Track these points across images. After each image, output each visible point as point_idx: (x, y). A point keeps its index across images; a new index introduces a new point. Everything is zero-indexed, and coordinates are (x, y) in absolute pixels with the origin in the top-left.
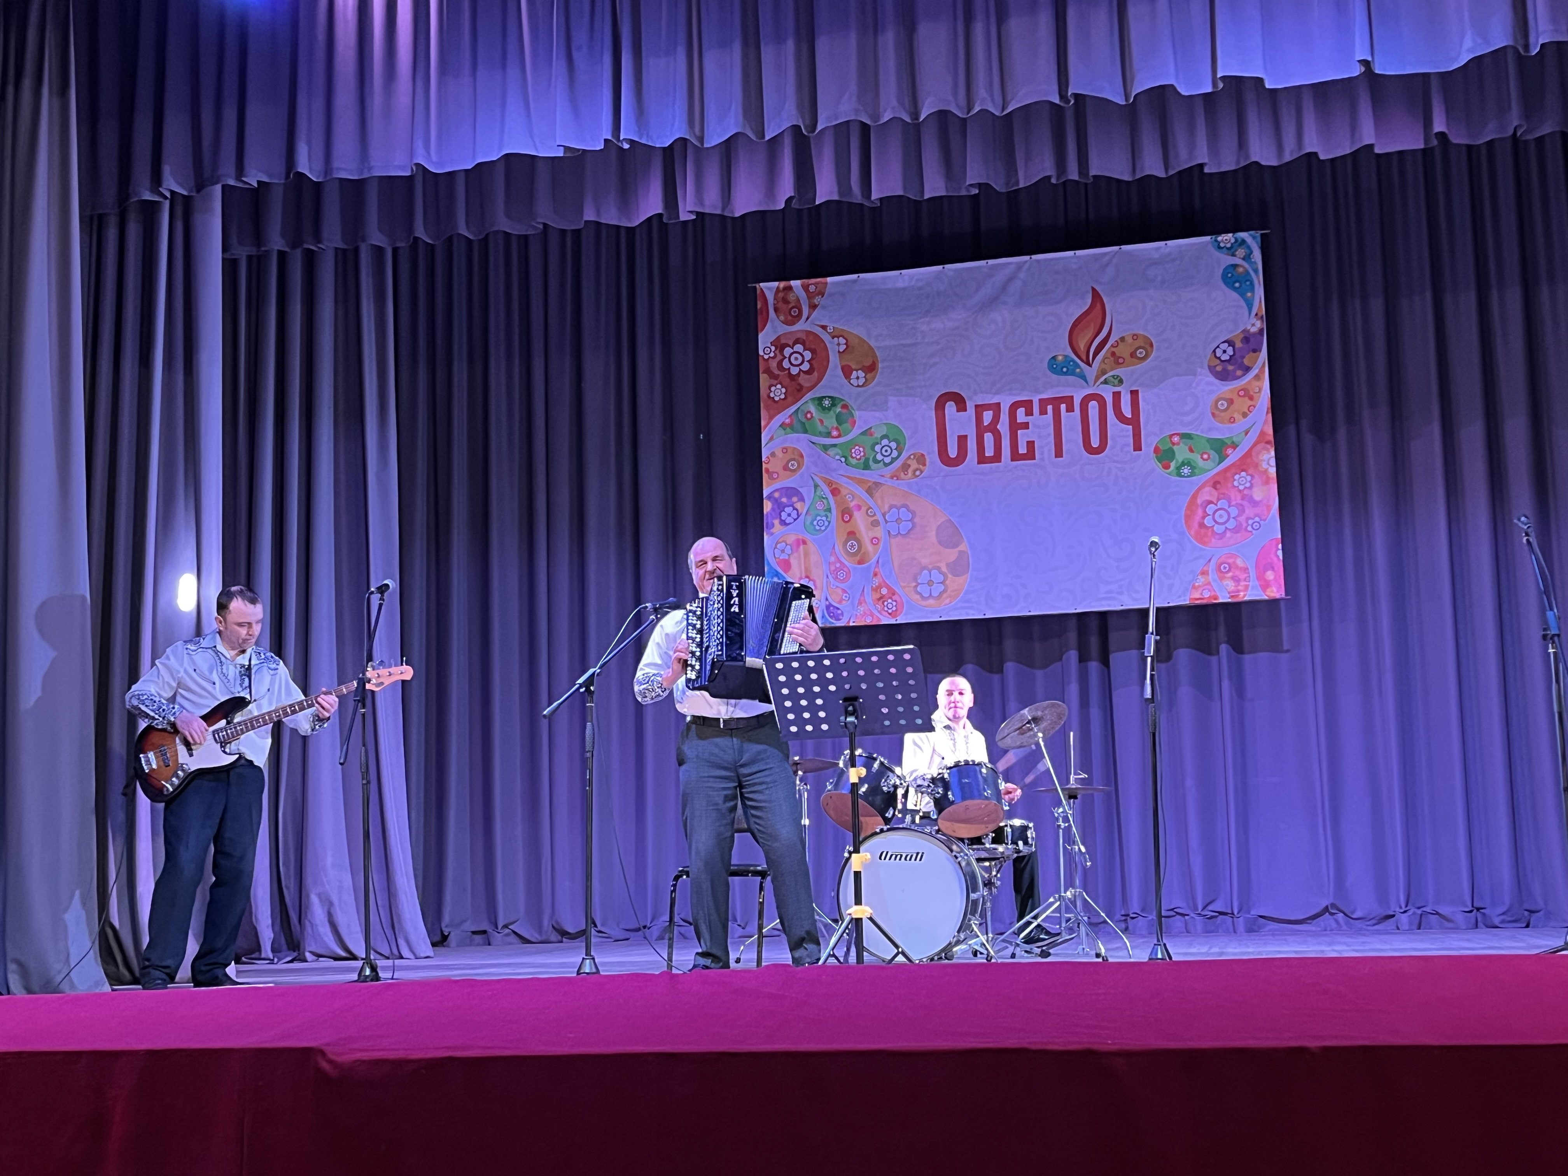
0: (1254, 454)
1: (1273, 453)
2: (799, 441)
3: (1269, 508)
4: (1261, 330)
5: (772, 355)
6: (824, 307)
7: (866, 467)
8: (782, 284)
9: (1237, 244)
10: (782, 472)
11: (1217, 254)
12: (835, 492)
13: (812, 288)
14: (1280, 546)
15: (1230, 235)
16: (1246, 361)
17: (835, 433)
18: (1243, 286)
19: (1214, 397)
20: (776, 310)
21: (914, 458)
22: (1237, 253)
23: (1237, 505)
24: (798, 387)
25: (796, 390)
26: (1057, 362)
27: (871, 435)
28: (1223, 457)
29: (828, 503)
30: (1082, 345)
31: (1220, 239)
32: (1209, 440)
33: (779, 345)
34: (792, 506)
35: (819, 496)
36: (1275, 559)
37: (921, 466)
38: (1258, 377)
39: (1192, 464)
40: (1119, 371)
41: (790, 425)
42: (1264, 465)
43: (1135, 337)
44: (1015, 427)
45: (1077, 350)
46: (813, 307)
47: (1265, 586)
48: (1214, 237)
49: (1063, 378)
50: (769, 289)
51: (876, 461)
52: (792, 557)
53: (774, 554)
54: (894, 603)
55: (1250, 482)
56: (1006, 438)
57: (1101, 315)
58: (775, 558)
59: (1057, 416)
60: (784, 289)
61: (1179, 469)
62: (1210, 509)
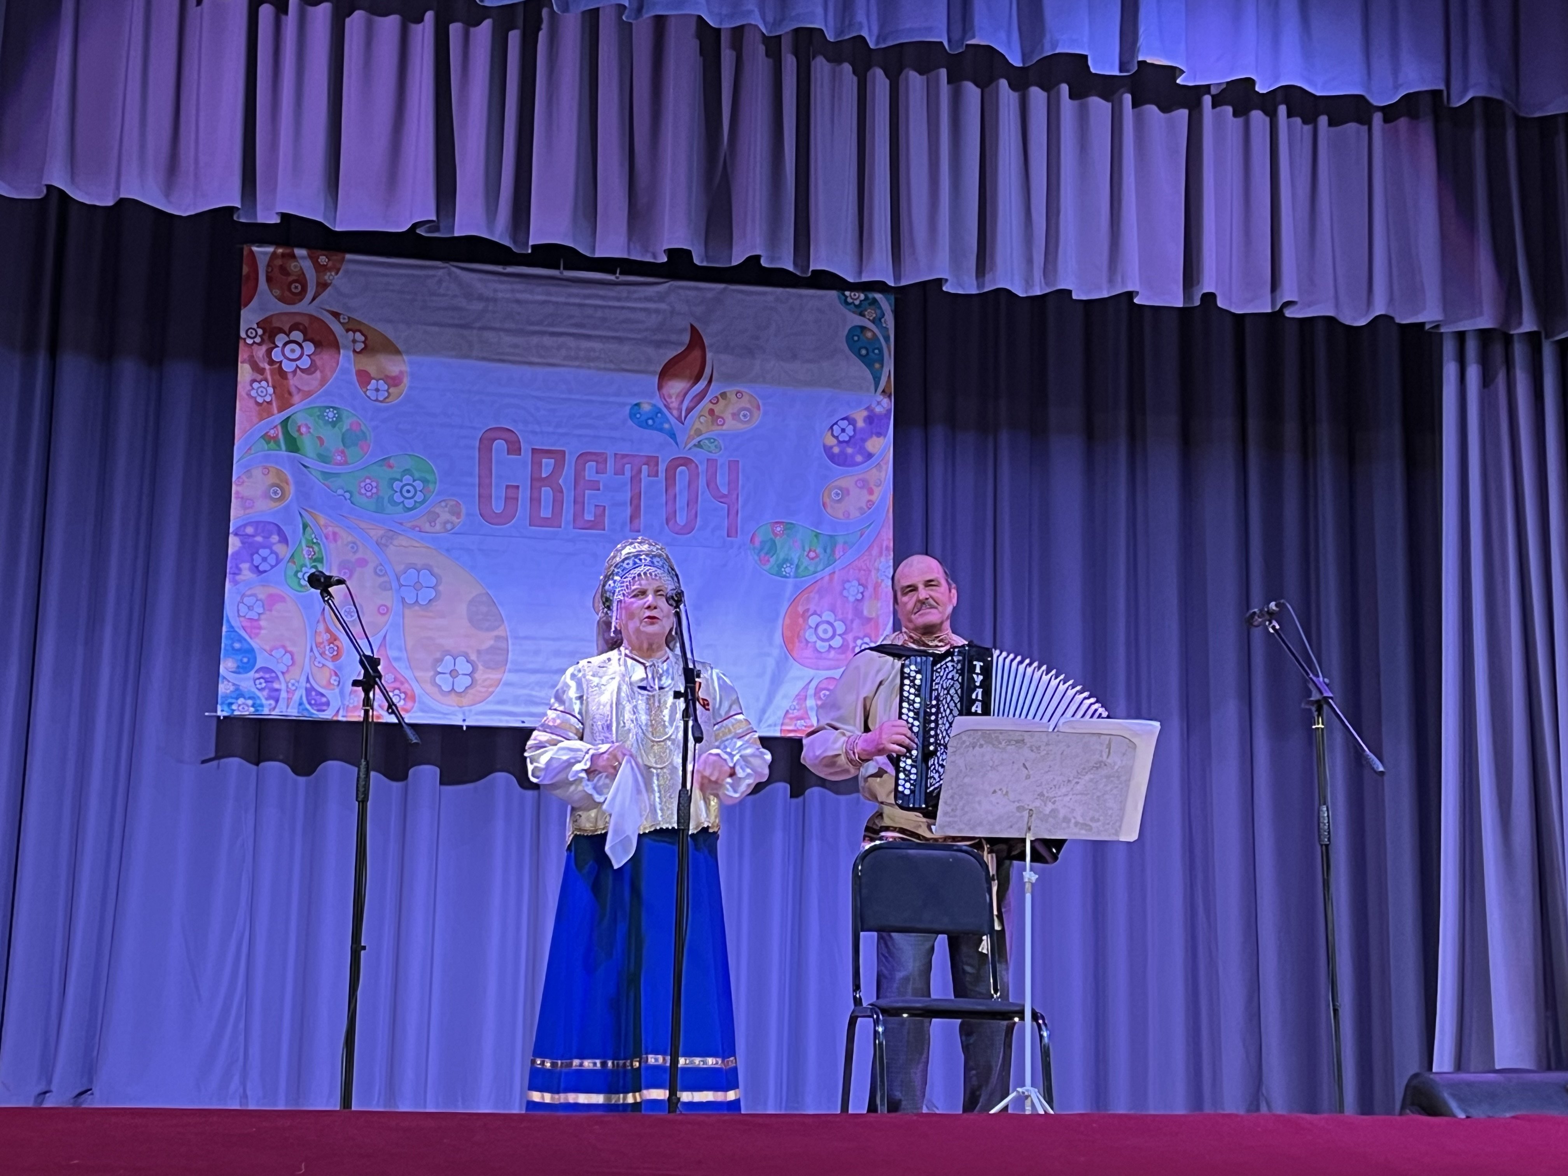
3: (881, 627)
4: (888, 412)
5: (258, 339)
6: (337, 288)
7: (379, 509)
8: (281, 251)
9: (866, 303)
11: (843, 310)
12: (332, 537)
13: (323, 261)
16: (868, 447)
17: (339, 458)
18: (871, 354)
21: (446, 506)
22: (866, 313)
26: (641, 412)
27: (390, 467)
28: (832, 559)
29: (320, 549)
31: (847, 293)
33: (270, 329)
34: (270, 547)
37: (454, 519)
38: (879, 467)
42: (880, 576)
43: (739, 396)
44: (582, 485)
49: (646, 432)
50: (263, 254)
51: (393, 504)
52: (262, 617)
53: (238, 611)
54: (403, 696)
55: (862, 593)
56: (568, 496)
57: (698, 363)
58: (239, 616)
59: (636, 478)
60: (283, 255)
61: (780, 566)
62: (813, 621)
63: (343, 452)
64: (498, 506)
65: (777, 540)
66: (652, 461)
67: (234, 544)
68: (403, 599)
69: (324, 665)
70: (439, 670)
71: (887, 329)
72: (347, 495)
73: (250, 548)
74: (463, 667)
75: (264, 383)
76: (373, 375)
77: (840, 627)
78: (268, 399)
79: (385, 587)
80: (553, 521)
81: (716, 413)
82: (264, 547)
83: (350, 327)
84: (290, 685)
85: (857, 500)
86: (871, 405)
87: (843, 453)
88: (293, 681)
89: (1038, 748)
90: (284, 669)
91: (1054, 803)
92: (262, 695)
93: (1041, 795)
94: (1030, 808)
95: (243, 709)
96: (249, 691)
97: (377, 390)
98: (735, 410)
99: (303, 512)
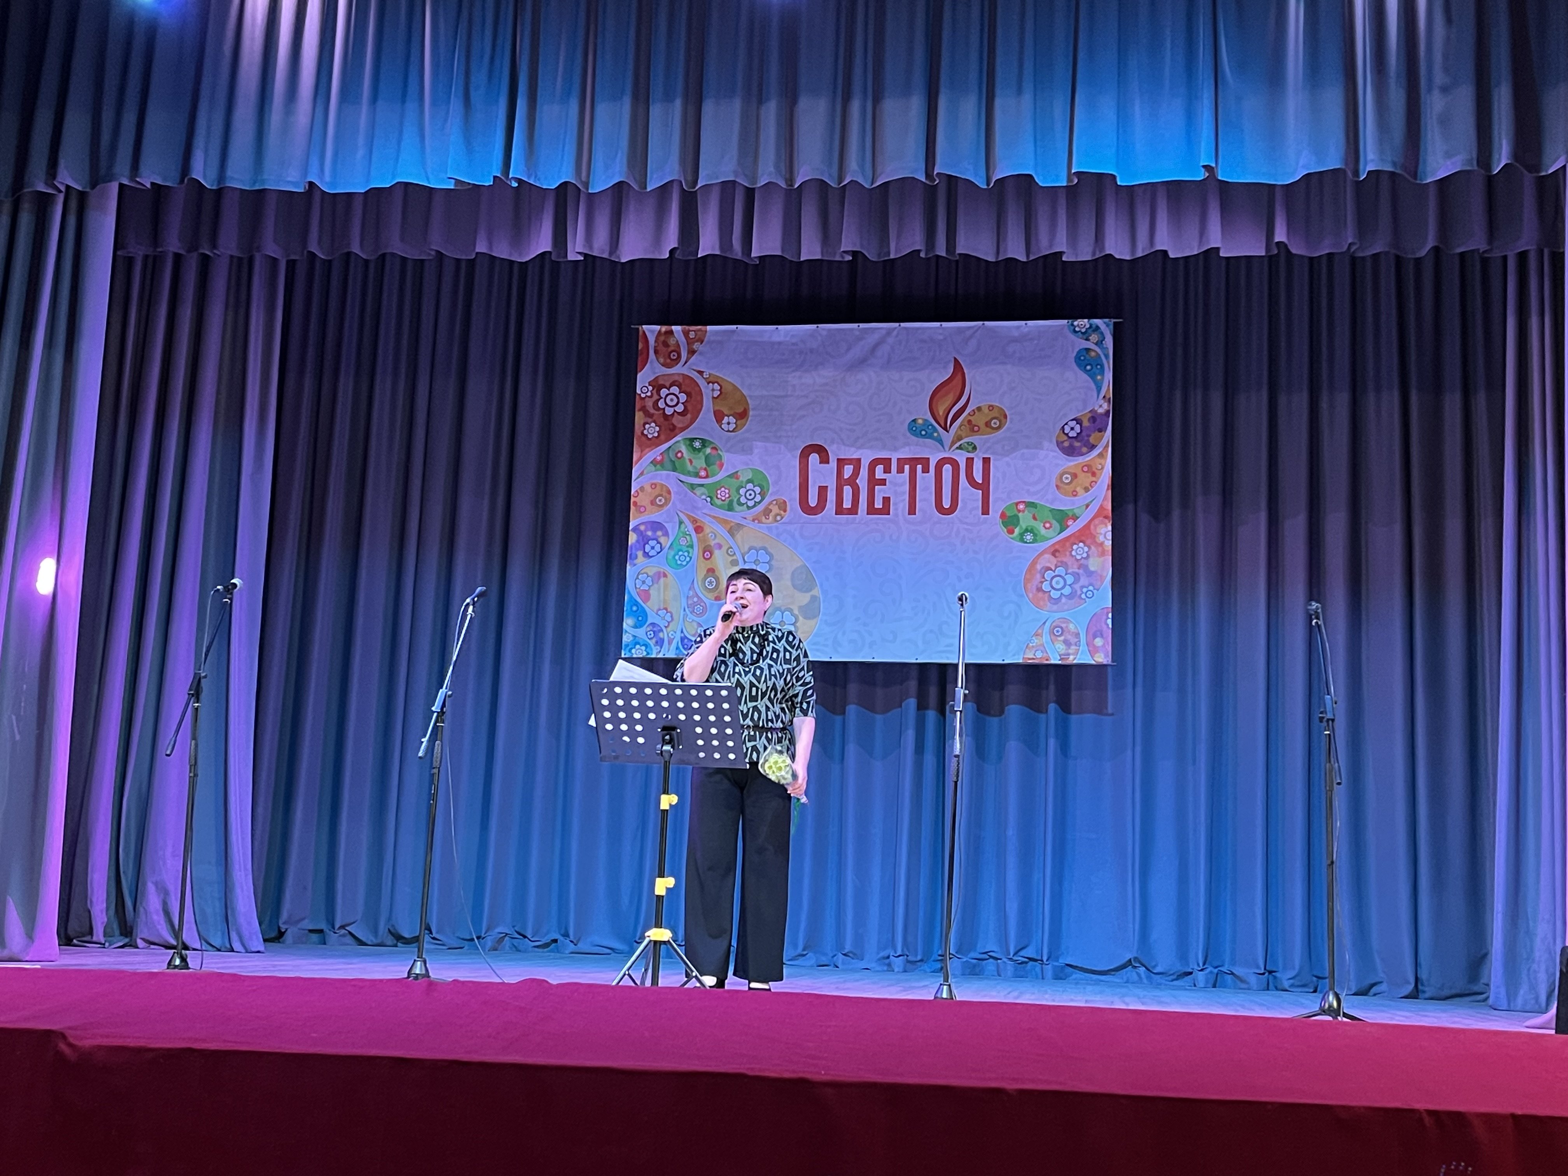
0: (1092, 527)
1: (1110, 528)
2: (666, 478)
3: (1102, 579)
4: (1108, 412)
5: (649, 394)
6: (701, 354)
7: (730, 508)
8: (664, 329)
9: (1090, 331)
10: (649, 507)
11: (1072, 337)
12: (698, 529)
13: (692, 335)
14: (1110, 615)
15: (1086, 320)
16: (1092, 440)
17: (703, 473)
18: (1094, 369)
19: (1060, 470)
20: (656, 352)
21: (776, 504)
22: (1090, 338)
23: (1073, 574)
24: (671, 427)
25: (669, 429)
26: (917, 426)
27: (737, 478)
28: (1064, 527)
29: (691, 538)
30: (941, 412)
31: (1076, 323)
32: (1052, 510)
33: (657, 385)
34: (656, 539)
35: (683, 533)
36: (1105, 627)
37: (782, 512)
38: (1101, 455)
39: (1036, 532)
40: (974, 439)
41: (661, 463)
42: (1101, 538)
43: (991, 408)
44: (873, 482)
45: (936, 414)
46: (692, 352)
47: (1093, 651)
48: (1070, 321)
49: (921, 440)
50: (652, 331)
51: (740, 504)
52: (652, 588)
53: (635, 584)
55: (1087, 552)
56: (863, 491)
57: (960, 383)
58: (636, 588)
59: (913, 475)
60: (666, 333)
61: (1022, 535)
63: (705, 469)
64: (813, 502)
65: (1020, 515)
66: (925, 462)
67: (632, 538)
69: (693, 620)
71: (1107, 348)
72: (709, 499)
73: (643, 541)
75: (653, 424)
76: (726, 412)
77: (1070, 579)
78: (656, 434)
81: (974, 423)
82: (653, 539)
83: (708, 380)
84: (670, 635)
87: (1071, 446)
88: (672, 632)
90: (666, 624)
92: (652, 643)
95: (639, 653)
96: (644, 641)
97: (729, 423)
98: (988, 419)
99: (680, 514)
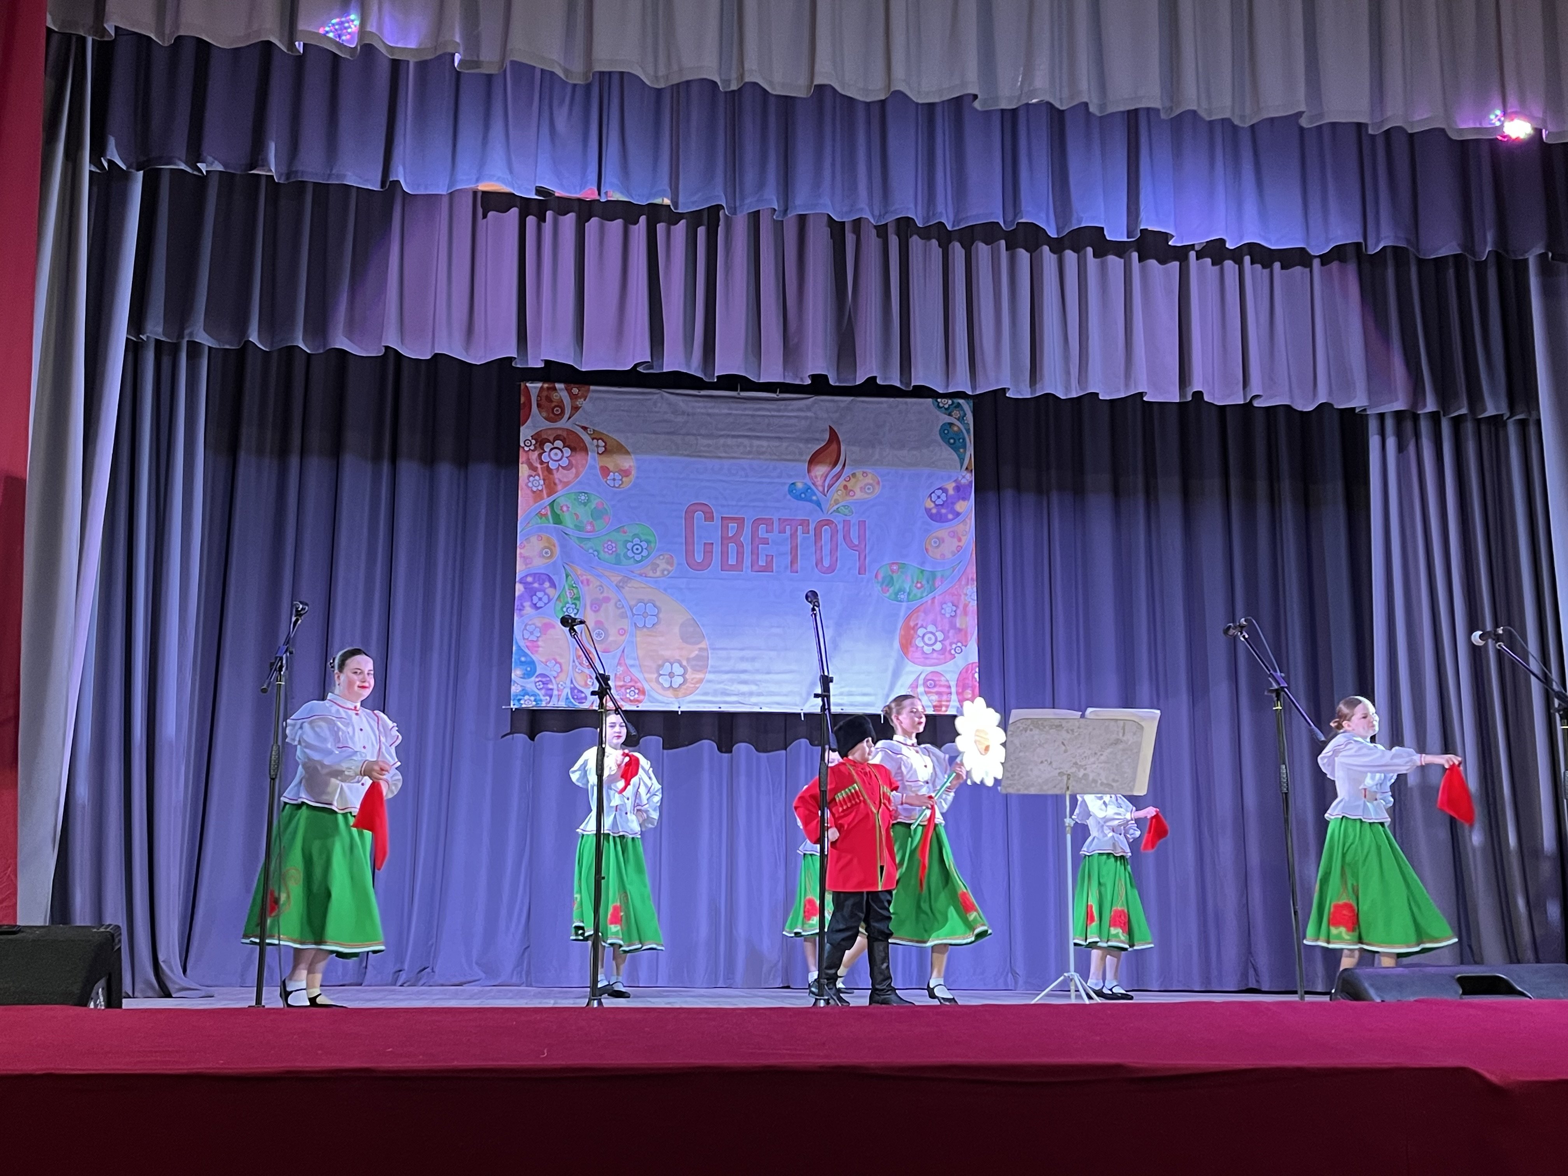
1: (975, 589)
3: (970, 635)
4: (970, 483)
5: (532, 447)
6: (585, 410)
8: (546, 385)
9: (953, 406)
11: (938, 413)
13: (575, 390)
14: (977, 670)
16: (956, 508)
17: (589, 528)
18: (957, 443)
20: (539, 406)
21: (663, 559)
22: (954, 414)
23: (943, 631)
29: (578, 592)
31: (939, 400)
33: (540, 440)
34: (544, 591)
37: (669, 567)
38: (965, 522)
42: (968, 598)
44: (756, 541)
48: (935, 399)
49: (801, 502)
50: (535, 388)
51: (627, 558)
52: (540, 639)
53: (523, 635)
54: (637, 691)
55: (955, 611)
56: (747, 549)
57: (836, 451)
58: (524, 638)
59: (794, 535)
60: (548, 388)
61: (897, 594)
62: (921, 632)
63: (591, 523)
64: (699, 558)
65: (895, 576)
66: (805, 523)
67: (519, 588)
68: (635, 624)
69: (582, 671)
70: (661, 672)
71: (968, 424)
72: (596, 553)
73: (531, 592)
74: (677, 670)
75: (537, 478)
76: (611, 468)
77: (940, 636)
78: (540, 488)
79: (623, 616)
80: (738, 566)
81: (849, 488)
82: (540, 591)
83: (593, 436)
84: (560, 686)
85: (950, 546)
86: (958, 479)
87: (939, 513)
88: (561, 683)
89: (1072, 730)
90: (555, 674)
91: (1085, 769)
92: (541, 693)
93: (1076, 763)
94: (1068, 772)
95: (528, 703)
96: (533, 691)
97: (614, 480)
98: (863, 485)
99: (566, 566)
